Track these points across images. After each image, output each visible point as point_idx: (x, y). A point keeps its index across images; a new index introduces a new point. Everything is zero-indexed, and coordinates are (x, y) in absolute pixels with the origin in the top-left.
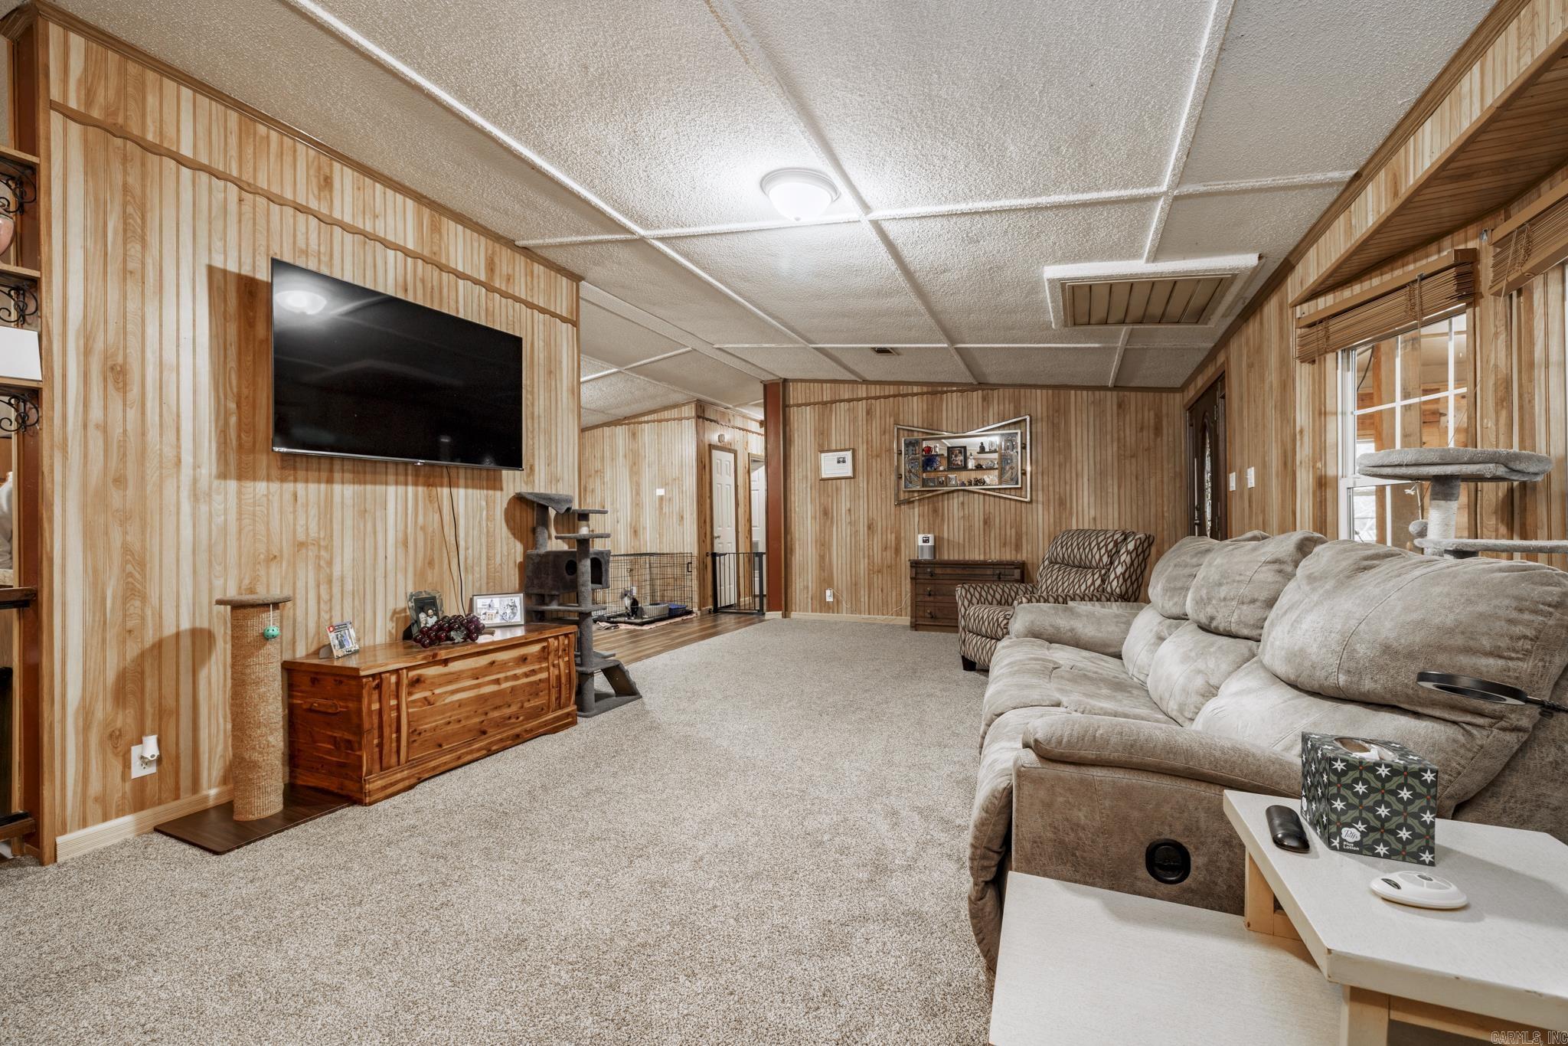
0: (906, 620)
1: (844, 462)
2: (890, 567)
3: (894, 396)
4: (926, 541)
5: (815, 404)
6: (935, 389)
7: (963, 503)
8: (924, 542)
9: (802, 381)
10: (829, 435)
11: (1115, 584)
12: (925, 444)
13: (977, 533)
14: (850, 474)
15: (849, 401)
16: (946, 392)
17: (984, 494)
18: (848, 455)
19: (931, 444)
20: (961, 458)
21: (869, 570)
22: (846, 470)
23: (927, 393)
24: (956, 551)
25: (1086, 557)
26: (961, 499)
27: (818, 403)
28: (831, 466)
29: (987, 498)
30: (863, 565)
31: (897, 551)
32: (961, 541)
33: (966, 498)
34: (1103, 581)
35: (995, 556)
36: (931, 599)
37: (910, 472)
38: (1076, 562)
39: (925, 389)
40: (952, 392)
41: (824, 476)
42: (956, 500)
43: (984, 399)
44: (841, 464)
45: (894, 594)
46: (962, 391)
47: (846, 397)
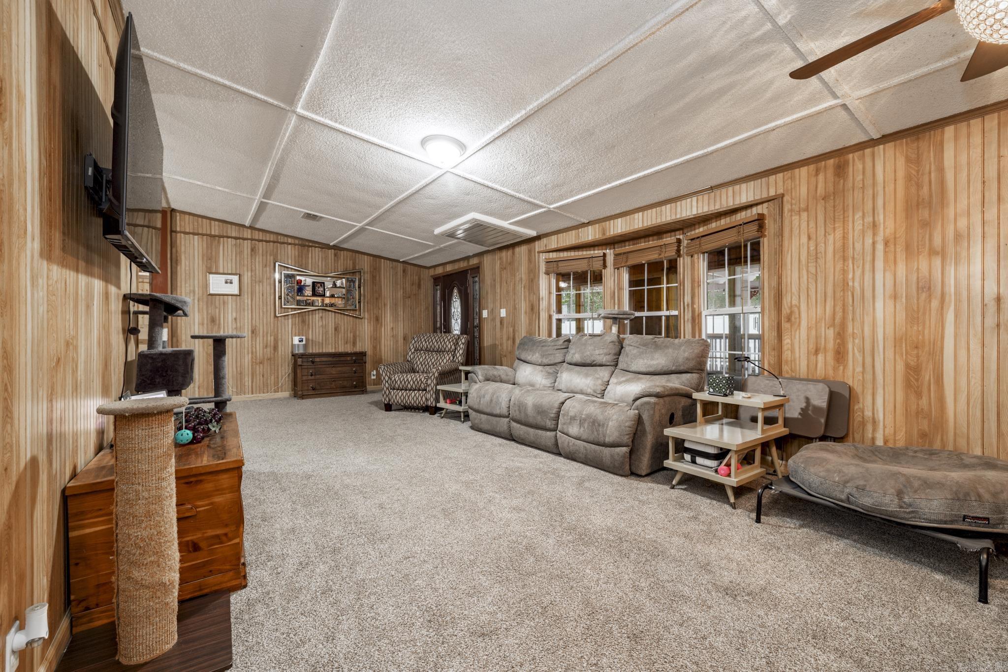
0: (286, 394)
1: (231, 283)
2: (269, 359)
3: (274, 242)
4: (301, 341)
5: (203, 235)
6: (304, 243)
7: (322, 317)
8: (300, 341)
9: (190, 214)
10: (217, 262)
11: (460, 358)
12: (298, 278)
13: (330, 335)
14: (236, 292)
15: (236, 238)
16: (312, 246)
17: (335, 312)
18: (235, 279)
19: (302, 278)
20: (321, 289)
21: (252, 362)
22: (234, 289)
23: (298, 245)
24: (317, 347)
25: (443, 346)
26: (321, 315)
27: (207, 235)
28: (217, 284)
29: (337, 314)
30: (247, 359)
31: (275, 348)
32: (321, 341)
33: (324, 314)
34: (454, 358)
35: (341, 349)
36: (313, 377)
37: (288, 295)
38: (435, 349)
39: (297, 242)
40: (316, 247)
41: (212, 292)
42: (317, 315)
43: (335, 255)
44: (229, 285)
45: (273, 377)
46: (322, 248)
47: (234, 235)
